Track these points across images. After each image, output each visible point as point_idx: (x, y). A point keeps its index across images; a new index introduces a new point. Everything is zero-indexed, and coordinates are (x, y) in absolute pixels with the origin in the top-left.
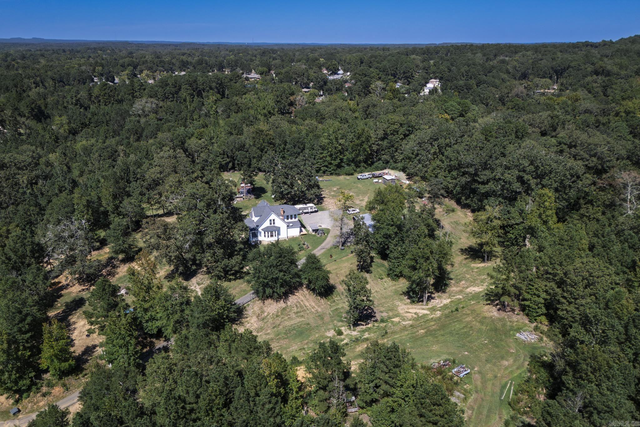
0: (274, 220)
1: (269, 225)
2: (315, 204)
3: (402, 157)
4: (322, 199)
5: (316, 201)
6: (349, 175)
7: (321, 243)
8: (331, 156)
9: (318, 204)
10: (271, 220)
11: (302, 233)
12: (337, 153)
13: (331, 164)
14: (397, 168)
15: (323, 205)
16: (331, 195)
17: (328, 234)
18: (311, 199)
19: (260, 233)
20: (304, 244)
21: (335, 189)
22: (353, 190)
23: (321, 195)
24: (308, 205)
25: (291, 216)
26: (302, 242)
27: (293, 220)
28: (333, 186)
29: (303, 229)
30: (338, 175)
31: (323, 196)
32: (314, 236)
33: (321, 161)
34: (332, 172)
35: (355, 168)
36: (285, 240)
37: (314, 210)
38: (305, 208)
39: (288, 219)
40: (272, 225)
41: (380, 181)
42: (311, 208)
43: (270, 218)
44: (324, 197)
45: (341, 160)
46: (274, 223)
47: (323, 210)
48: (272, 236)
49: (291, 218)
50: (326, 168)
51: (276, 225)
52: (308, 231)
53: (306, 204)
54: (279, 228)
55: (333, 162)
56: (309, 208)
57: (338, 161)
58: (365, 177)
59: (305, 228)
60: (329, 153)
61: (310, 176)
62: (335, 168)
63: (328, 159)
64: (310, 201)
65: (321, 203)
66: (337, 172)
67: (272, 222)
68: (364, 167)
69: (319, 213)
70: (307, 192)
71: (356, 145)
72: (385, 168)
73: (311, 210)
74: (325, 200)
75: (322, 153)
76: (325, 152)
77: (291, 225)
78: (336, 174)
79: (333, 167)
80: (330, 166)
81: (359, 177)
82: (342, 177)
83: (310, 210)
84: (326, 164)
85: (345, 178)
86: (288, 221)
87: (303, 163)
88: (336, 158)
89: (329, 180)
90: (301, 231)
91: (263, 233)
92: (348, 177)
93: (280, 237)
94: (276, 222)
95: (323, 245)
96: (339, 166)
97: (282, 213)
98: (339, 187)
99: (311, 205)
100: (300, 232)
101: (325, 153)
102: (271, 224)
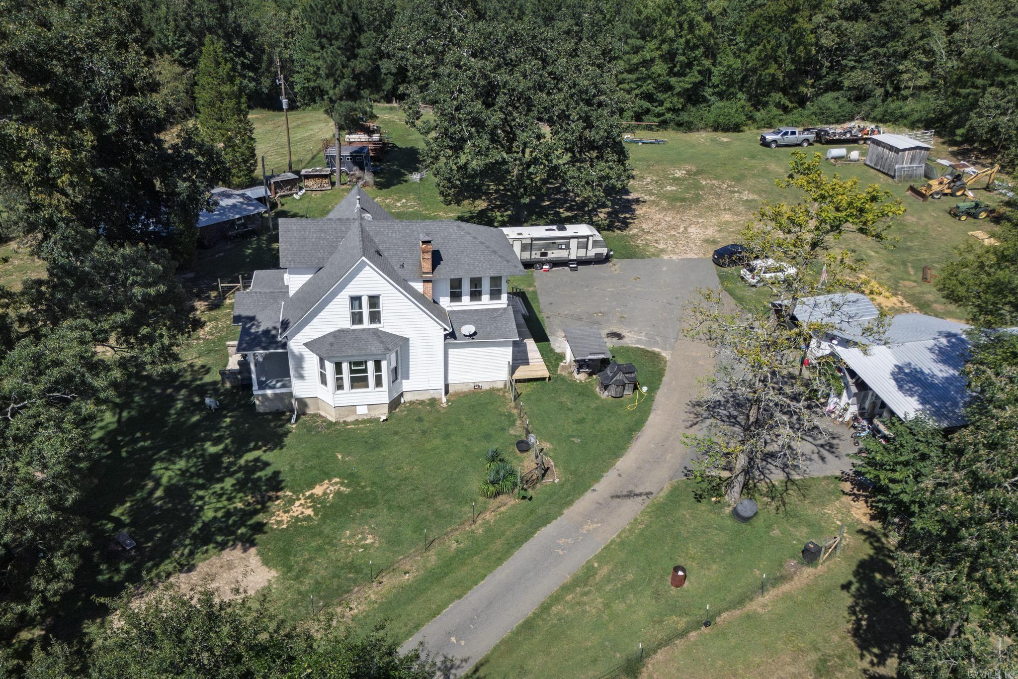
0: (374, 301)
1: (346, 323)
2: (599, 228)
3: (924, 78)
4: (628, 206)
5: (602, 215)
6: (726, 129)
7: (618, 451)
8: (669, 58)
9: (610, 227)
10: (355, 300)
11: (522, 372)
12: (695, 47)
13: (668, 88)
14: (904, 116)
15: (633, 231)
16: (663, 196)
17: (653, 389)
18: (584, 204)
19: (300, 359)
20: (523, 446)
21: (679, 174)
22: (750, 182)
23: (627, 192)
24: (571, 230)
25: (476, 283)
26: (516, 431)
27: (486, 302)
28: (673, 163)
29: (531, 345)
30: (687, 127)
31: (632, 196)
32: (583, 391)
33: (633, 76)
34: (668, 116)
35: (749, 108)
36: (433, 402)
37: (592, 252)
38: (555, 243)
39: (456, 296)
40: (366, 324)
41: (855, 155)
42: (583, 240)
43: (352, 289)
44: (637, 201)
45: (706, 73)
46: (375, 317)
47: (630, 253)
48: (359, 381)
49: (476, 295)
50: (646, 105)
51: (387, 325)
52: (552, 359)
53: (561, 223)
54: (403, 343)
55: (673, 80)
56: (574, 243)
57: (693, 77)
58: (790, 138)
59: (541, 337)
60: (665, 47)
61: (588, 103)
62: (678, 102)
63: (659, 68)
64: (581, 214)
65: (626, 224)
66: (684, 117)
67: (366, 311)
68: (778, 105)
69: (616, 267)
70: (572, 172)
71: (769, 20)
72: (852, 119)
73: (582, 253)
74: (640, 211)
75: (636, 50)
76: (652, 45)
77: (468, 329)
78: (680, 125)
79: (670, 100)
80: (661, 96)
81: (769, 137)
82: (702, 138)
83: (575, 253)
84: (648, 86)
85: (713, 140)
86: (457, 306)
87: (569, 46)
88: (690, 65)
89: (657, 143)
90: (520, 358)
91: (311, 361)
92: (724, 138)
93: (406, 385)
94: (384, 308)
95: (626, 462)
96: (693, 97)
97: (427, 266)
98: (694, 169)
99: (583, 229)
100: (513, 369)
101: (650, 50)
102: (357, 318)
